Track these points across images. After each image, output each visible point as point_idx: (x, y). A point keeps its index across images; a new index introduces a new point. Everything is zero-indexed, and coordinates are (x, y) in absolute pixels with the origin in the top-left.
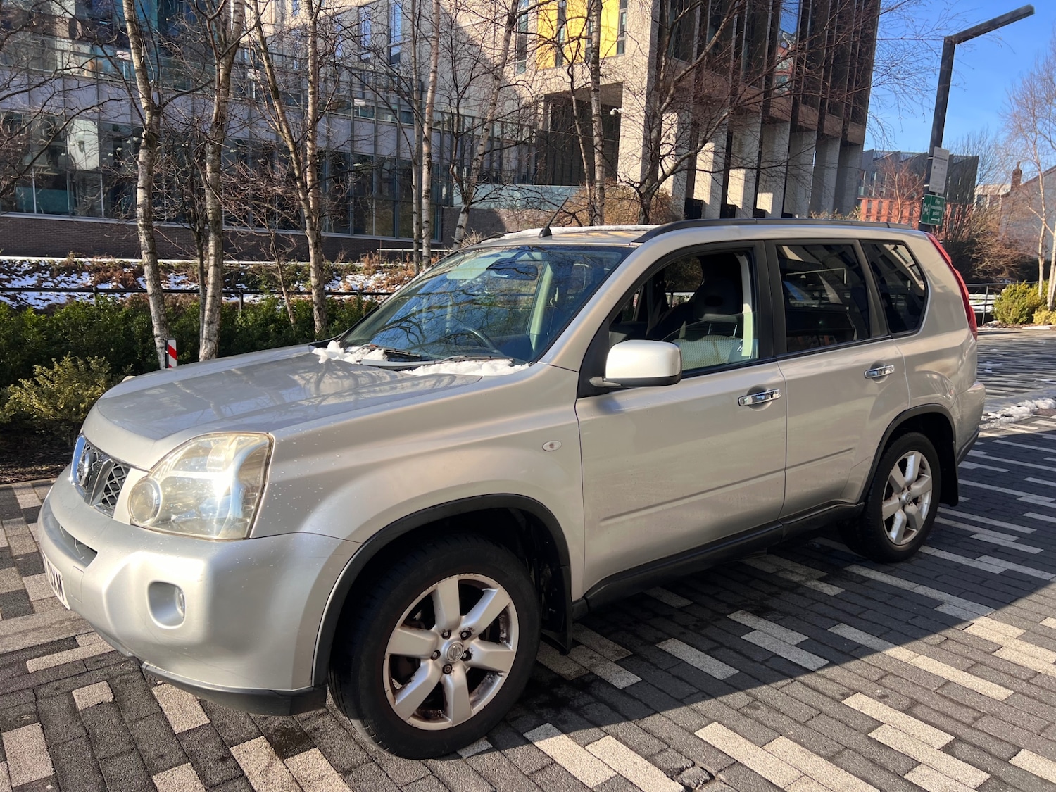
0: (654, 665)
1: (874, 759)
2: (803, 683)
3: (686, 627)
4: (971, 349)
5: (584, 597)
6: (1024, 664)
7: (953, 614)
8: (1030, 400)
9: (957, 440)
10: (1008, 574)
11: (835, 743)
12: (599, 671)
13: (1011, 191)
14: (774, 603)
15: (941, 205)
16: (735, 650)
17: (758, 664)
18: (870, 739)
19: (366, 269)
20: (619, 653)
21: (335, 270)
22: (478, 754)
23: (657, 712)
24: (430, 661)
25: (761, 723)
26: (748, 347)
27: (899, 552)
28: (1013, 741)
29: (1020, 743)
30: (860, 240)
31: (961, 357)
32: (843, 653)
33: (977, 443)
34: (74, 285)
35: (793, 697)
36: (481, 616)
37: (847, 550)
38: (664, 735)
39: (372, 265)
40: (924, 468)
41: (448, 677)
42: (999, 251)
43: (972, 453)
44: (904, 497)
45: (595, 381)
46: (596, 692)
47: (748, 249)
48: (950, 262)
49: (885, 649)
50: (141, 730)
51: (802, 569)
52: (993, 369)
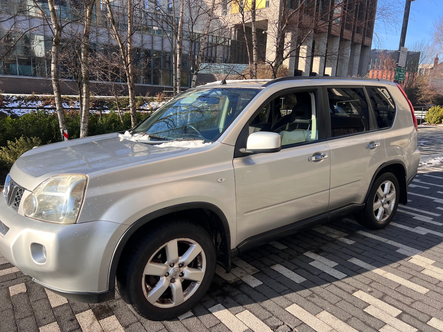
0: (269, 276)
1: (365, 322)
2: (335, 285)
3: (284, 259)
4: (415, 135)
5: (237, 247)
6: (434, 277)
7: (404, 254)
8: (440, 157)
9: (407, 175)
10: (428, 235)
11: (348, 314)
12: (244, 279)
13: (434, 66)
14: (324, 248)
15: (403, 72)
16: (305, 270)
17: (315, 276)
18: (364, 312)
19: (158, 100)
20: (253, 271)
21: (145, 100)
22: (187, 318)
23: (269, 299)
24: (165, 277)
25: (315, 304)
26: (313, 134)
27: (380, 225)
28: (429, 313)
29: (432, 315)
30: (366, 86)
31: (410, 139)
32: (354, 271)
33: (416, 176)
34: (35, 106)
35: (330, 292)
36: (189, 256)
37: (357, 224)
38: (271, 310)
39: (161, 98)
40: (392, 188)
41: (173, 284)
42: (428, 92)
43: (414, 180)
44: (383, 201)
45: (242, 150)
46: (242, 289)
47: (314, 90)
48: (406, 96)
49: (372, 269)
50: (37, 306)
51: (337, 232)
52: (424, 143)
